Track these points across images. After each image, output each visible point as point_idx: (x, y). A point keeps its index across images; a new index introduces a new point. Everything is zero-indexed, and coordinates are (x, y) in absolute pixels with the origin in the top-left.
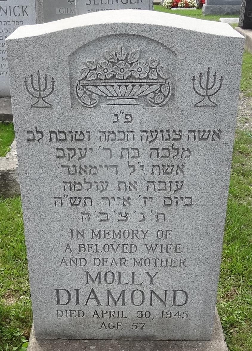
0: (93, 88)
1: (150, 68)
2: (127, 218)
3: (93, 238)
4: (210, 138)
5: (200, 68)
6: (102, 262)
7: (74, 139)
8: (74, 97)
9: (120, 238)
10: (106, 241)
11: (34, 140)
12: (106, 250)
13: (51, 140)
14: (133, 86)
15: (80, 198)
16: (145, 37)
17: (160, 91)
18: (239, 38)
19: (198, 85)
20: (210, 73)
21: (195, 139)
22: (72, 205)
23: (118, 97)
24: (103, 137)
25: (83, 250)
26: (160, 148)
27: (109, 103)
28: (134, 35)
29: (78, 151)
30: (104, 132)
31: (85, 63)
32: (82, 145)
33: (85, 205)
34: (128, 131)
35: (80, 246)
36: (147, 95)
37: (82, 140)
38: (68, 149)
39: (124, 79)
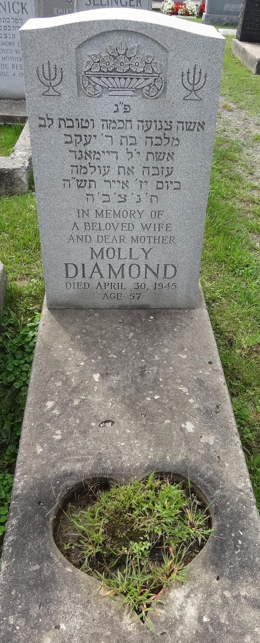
0: (97, 79)
1: (146, 63)
2: (125, 199)
3: (96, 217)
4: (196, 129)
5: (188, 65)
6: (105, 238)
7: (80, 126)
8: (81, 88)
9: (120, 217)
10: (108, 220)
11: (45, 126)
12: (108, 228)
13: (60, 126)
14: (131, 79)
15: (85, 181)
16: (142, 34)
17: (154, 85)
18: (220, 39)
19: (186, 80)
20: (197, 70)
21: (183, 129)
22: (78, 187)
23: (118, 89)
24: (105, 126)
25: (88, 228)
26: (154, 137)
27: (111, 94)
28: (132, 32)
29: (83, 137)
30: (106, 121)
31: (90, 56)
32: (87, 132)
33: (90, 187)
34: (126, 121)
35: (85, 225)
36: (143, 88)
37: (87, 127)
38: (76, 135)
39: (123, 72)
